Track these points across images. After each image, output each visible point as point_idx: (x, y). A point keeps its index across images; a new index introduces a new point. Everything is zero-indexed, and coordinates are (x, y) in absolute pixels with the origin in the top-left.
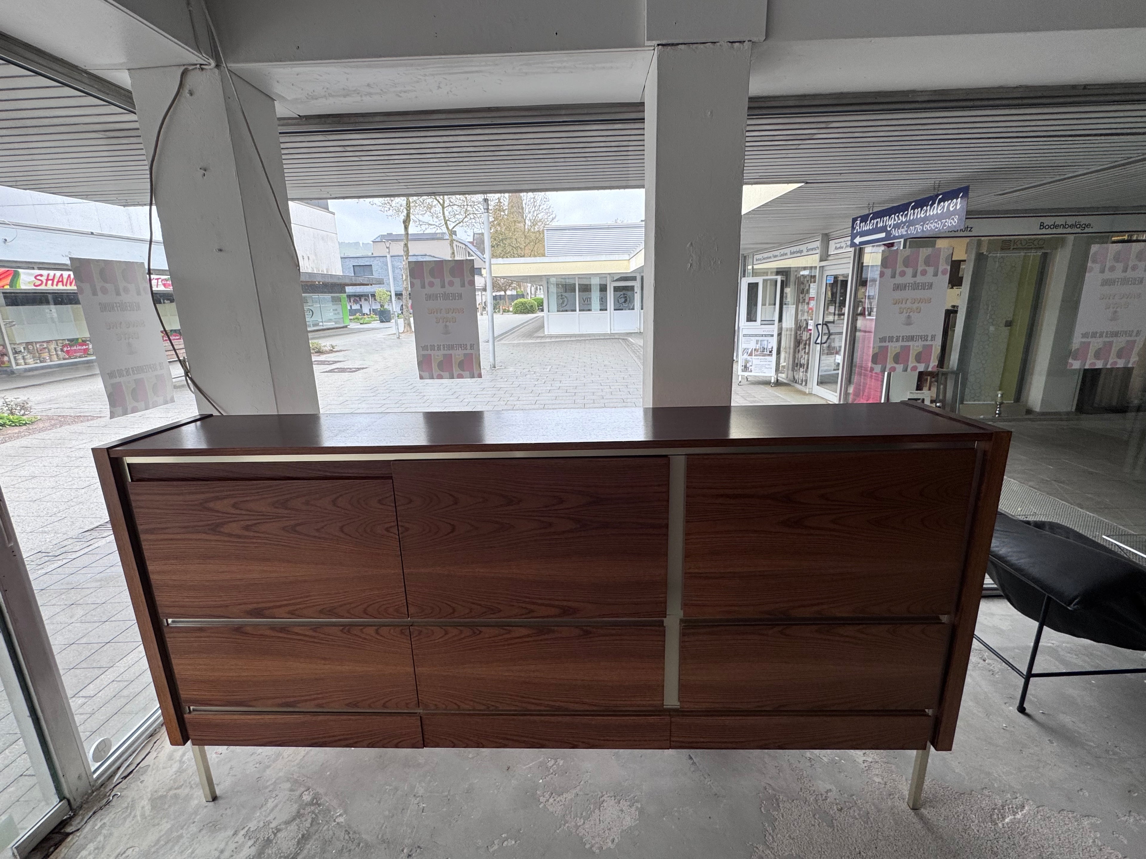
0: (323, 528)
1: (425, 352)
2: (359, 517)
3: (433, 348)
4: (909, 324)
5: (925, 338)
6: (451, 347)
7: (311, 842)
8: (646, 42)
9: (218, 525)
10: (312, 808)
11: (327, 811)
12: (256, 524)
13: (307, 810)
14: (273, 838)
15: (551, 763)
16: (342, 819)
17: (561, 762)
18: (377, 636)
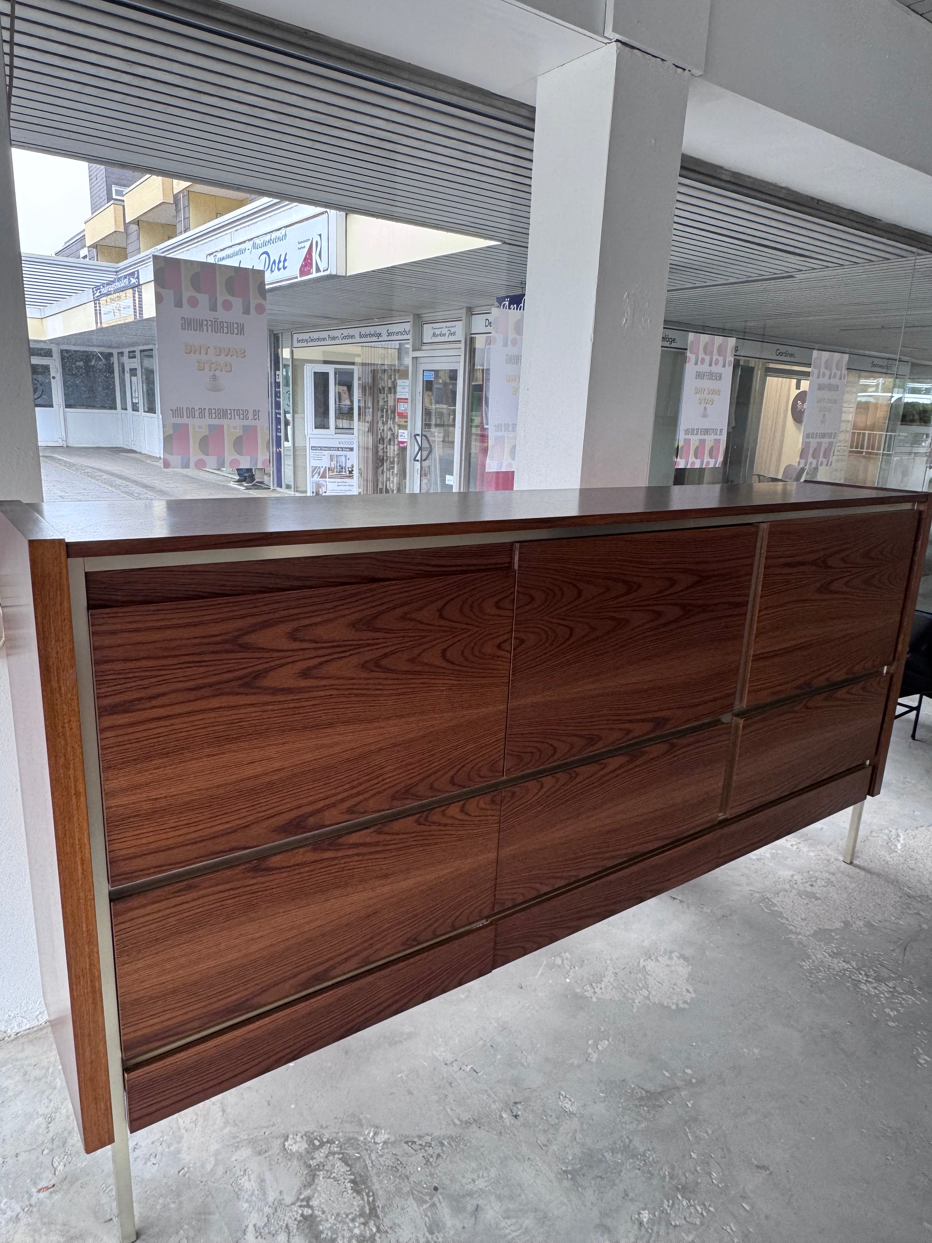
0: (419, 655)
2: (468, 630)
4: (705, 415)
7: (375, 1179)
8: (609, 33)
9: (257, 676)
10: (324, 1150)
11: (351, 1141)
12: (321, 664)
13: (319, 1156)
14: (310, 1212)
15: (559, 961)
16: (383, 1137)
17: (567, 955)
18: (462, 816)
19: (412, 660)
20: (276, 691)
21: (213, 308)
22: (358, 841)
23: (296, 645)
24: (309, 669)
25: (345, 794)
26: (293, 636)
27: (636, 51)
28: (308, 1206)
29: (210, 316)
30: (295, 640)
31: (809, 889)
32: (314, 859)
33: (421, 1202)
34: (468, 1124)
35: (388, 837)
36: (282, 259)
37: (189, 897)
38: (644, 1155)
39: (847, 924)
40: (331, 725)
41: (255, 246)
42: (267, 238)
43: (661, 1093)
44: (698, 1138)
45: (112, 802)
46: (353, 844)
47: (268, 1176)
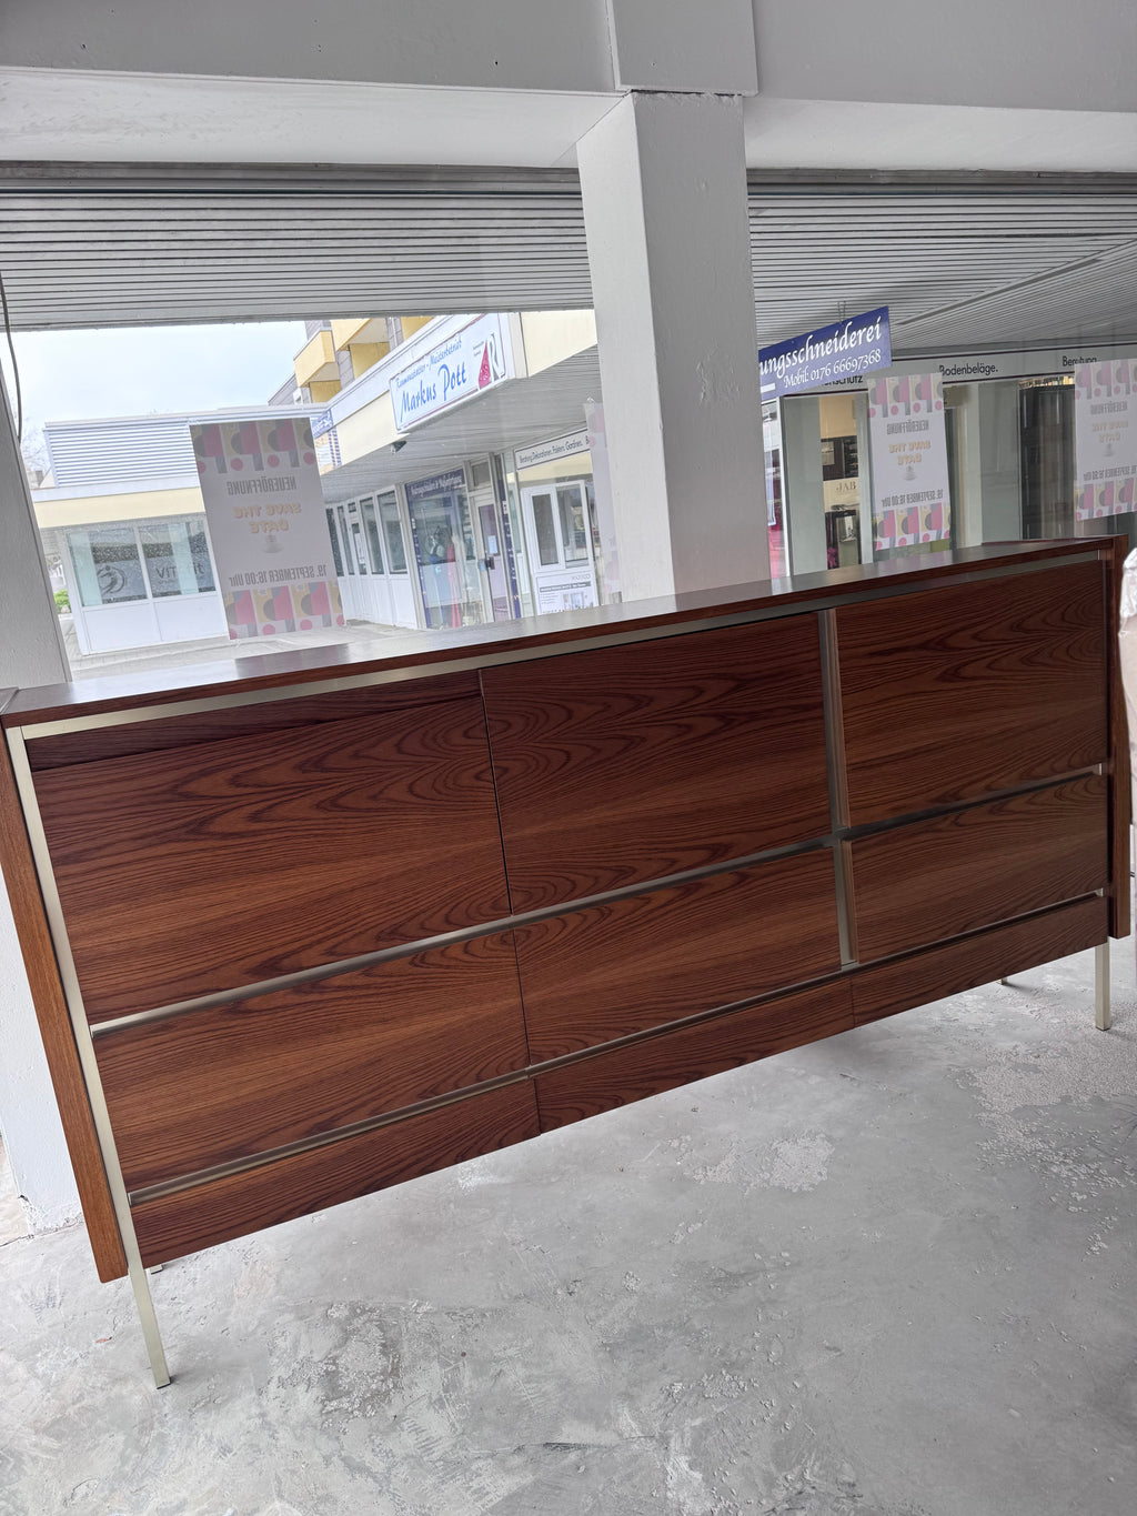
0: (381, 792)
1: (239, 588)
3: (251, 578)
4: (911, 477)
5: (930, 495)
6: (285, 574)
7: (405, 1345)
8: (618, 86)
9: (204, 822)
10: (363, 1318)
11: (393, 1311)
12: (271, 807)
13: (357, 1323)
14: (334, 1368)
15: (675, 1144)
16: (427, 1307)
17: (688, 1138)
18: (466, 958)
19: (374, 798)
20: (225, 836)
21: (259, 467)
22: (344, 983)
23: (239, 791)
24: (259, 812)
25: (320, 935)
26: (234, 782)
27: (659, 95)
28: (334, 1364)
29: (258, 475)
30: (238, 786)
31: (1032, 1060)
32: (297, 1001)
33: (445, 1364)
34: (517, 1298)
35: (380, 980)
37: (167, 1036)
38: (700, 1332)
40: (292, 866)
41: (434, 361)
42: (443, 349)
43: (742, 1276)
44: (768, 1319)
45: (79, 945)
46: (339, 987)
47: (304, 1338)
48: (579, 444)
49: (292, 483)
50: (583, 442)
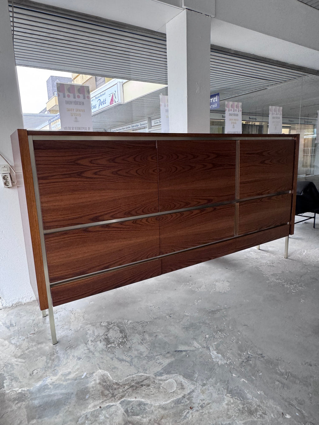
0: (129, 171)
2: (143, 165)
3: (70, 128)
4: (234, 128)
6: (79, 128)
7: (127, 330)
9: (82, 173)
10: (112, 325)
11: (120, 323)
12: (100, 171)
13: (111, 326)
14: (107, 337)
15: (188, 283)
16: (130, 321)
18: (147, 223)
19: (127, 173)
20: (87, 178)
21: (75, 98)
23: (92, 165)
24: (96, 172)
25: (110, 211)
26: (91, 162)
27: (192, 11)
28: (107, 336)
29: (74, 100)
30: (92, 163)
31: (272, 265)
32: (102, 230)
33: (140, 334)
34: (156, 318)
35: (124, 226)
36: (104, 101)
37: (66, 236)
38: (209, 323)
39: (283, 272)
40: (104, 189)
41: (96, 98)
42: (100, 95)
43: (216, 311)
44: (226, 320)
45: (44, 205)
46: (113, 227)
47: (95, 330)
48: (129, 127)
49: (83, 103)
50: (131, 127)
